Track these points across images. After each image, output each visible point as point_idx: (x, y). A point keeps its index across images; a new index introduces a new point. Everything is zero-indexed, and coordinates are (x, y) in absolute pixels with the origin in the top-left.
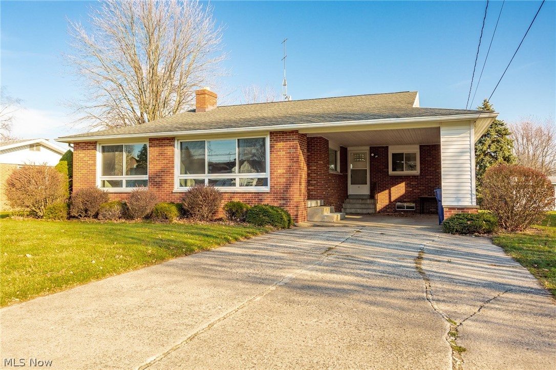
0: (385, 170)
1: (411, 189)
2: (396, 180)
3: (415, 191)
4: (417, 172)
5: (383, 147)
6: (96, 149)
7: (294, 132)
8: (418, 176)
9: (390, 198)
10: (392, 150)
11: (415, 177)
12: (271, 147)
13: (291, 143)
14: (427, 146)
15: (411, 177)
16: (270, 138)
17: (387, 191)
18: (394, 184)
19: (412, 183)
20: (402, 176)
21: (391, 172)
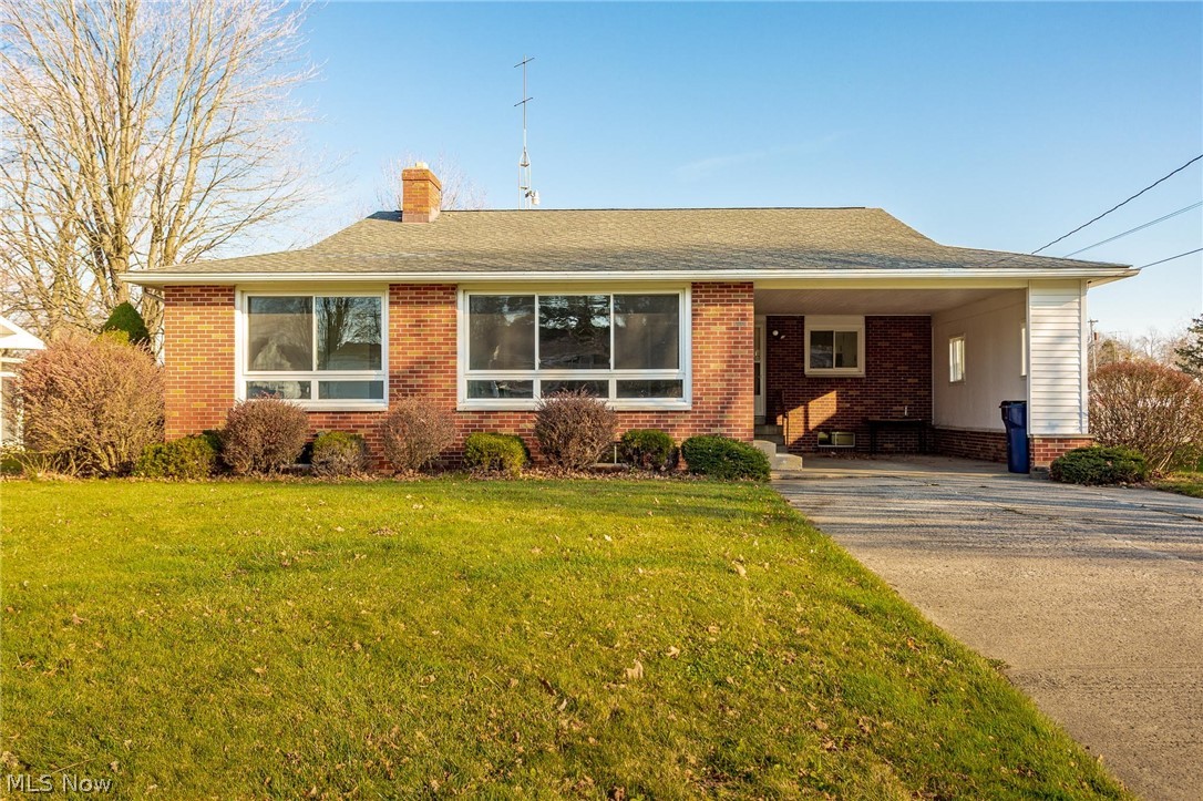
0: (797, 365)
1: (848, 405)
2: (819, 386)
3: (856, 408)
4: (859, 370)
5: (794, 318)
6: (233, 304)
7: (746, 286)
8: (861, 379)
9: (807, 422)
10: (812, 325)
11: (856, 380)
12: (695, 314)
13: (739, 308)
14: (881, 318)
15: (849, 381)
16: (693, 296)
17: (801, 409)
18: (814, 396)
19: (850, 393)
20: (831, 379)
21: (808, 370)
